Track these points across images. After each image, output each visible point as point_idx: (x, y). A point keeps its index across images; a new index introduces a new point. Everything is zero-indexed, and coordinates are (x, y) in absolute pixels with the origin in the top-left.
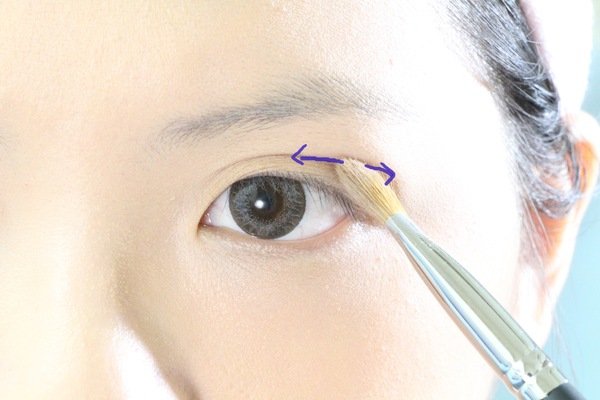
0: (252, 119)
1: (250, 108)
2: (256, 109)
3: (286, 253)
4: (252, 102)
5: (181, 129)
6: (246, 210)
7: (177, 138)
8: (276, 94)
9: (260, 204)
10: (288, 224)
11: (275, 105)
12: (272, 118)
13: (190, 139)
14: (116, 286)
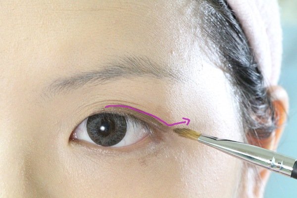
0: (98, 78)
1: (96, 73)
2: (99, 73)
3: (115, 154)
4: (98, 69)
5: (60, 84)
6: (95, 131)
7: (58, 89)
8: (110, 65)
9: (103, 128)
10: (118, 138)
11: (110, 71)
12: (108, 78)
13: (65, 89)
14: (25, 170)
